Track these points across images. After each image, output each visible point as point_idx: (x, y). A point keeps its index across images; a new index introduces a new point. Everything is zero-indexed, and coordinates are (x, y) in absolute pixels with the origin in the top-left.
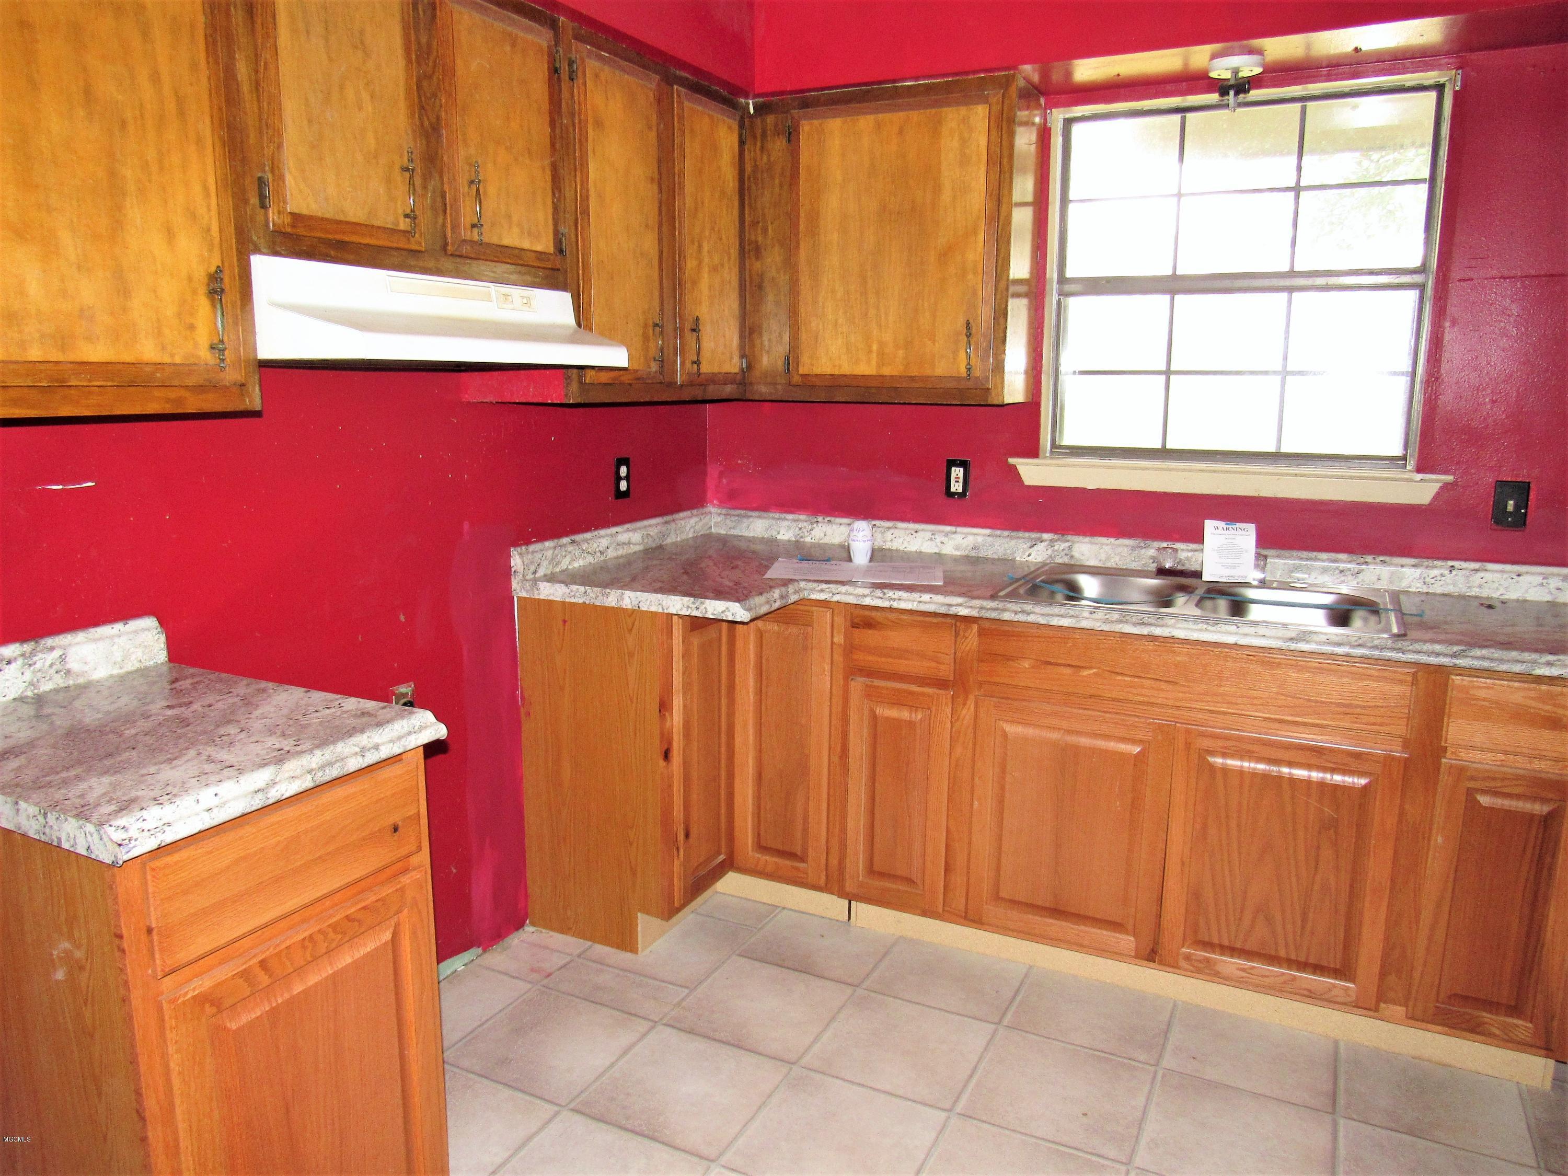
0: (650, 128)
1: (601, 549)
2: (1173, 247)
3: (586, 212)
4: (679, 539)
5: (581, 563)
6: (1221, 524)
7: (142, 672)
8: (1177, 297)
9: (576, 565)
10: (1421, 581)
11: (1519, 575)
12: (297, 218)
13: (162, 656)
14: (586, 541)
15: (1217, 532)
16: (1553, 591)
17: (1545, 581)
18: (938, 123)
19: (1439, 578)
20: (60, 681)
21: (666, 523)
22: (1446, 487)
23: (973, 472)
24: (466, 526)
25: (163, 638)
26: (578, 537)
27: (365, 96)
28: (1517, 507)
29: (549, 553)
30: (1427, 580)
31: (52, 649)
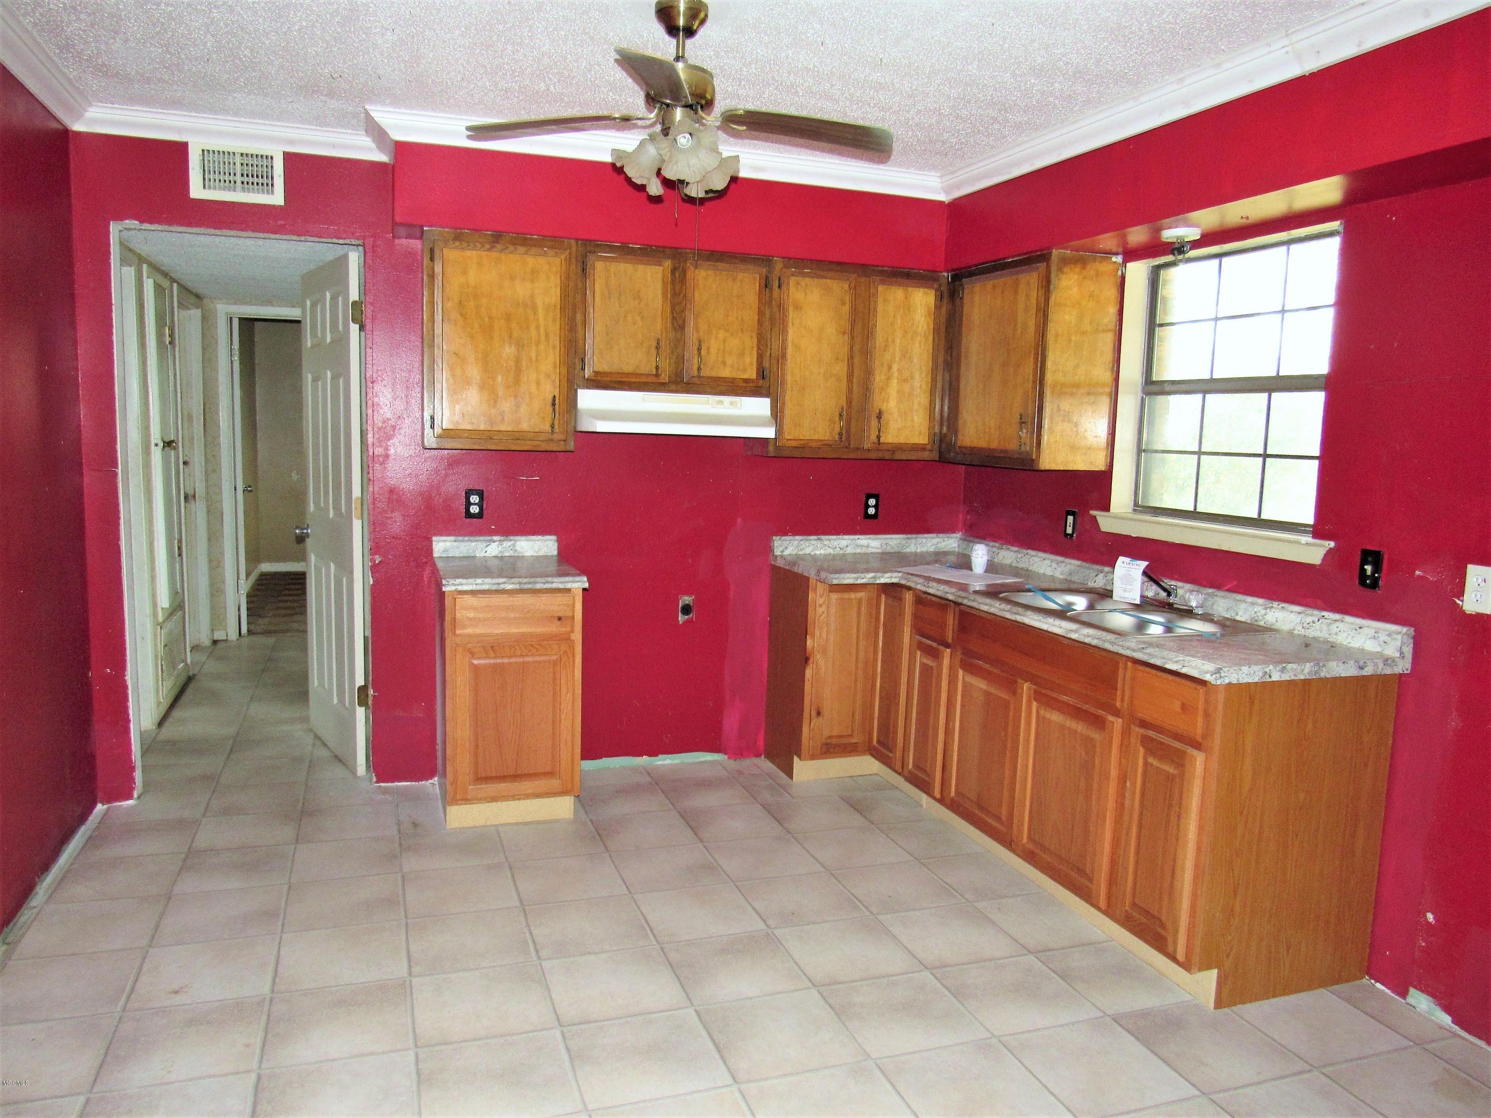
0: (844, 304)
1: (841, 546)
2: (1211, 358)
3: (784, 356)
4: (918, 551)
5: (822, 552)
6: (1127, 560)
7: (546, 557)
8: (1208, 396)
9: (818, 552)
10: (1301, 625)
11: (1360, 628)
12: (596, 373)
13: (555, 553)
14: (829, 540)
15: (1124, 565)
16: (1382, 643)
17: (1376, 635)
18: (1017, 284)
19: (1311, 624)
20: (511, 553)
21: (908, 538)
22: (1330, 552)
23: (1079, 520)
24: (739, 520)
25: (556, 545)
26: (823, 537)
27: (638, 318)
28: (1373, 573)
29: (796, 543)
30: (1305, 625)
31: (511, 540)
